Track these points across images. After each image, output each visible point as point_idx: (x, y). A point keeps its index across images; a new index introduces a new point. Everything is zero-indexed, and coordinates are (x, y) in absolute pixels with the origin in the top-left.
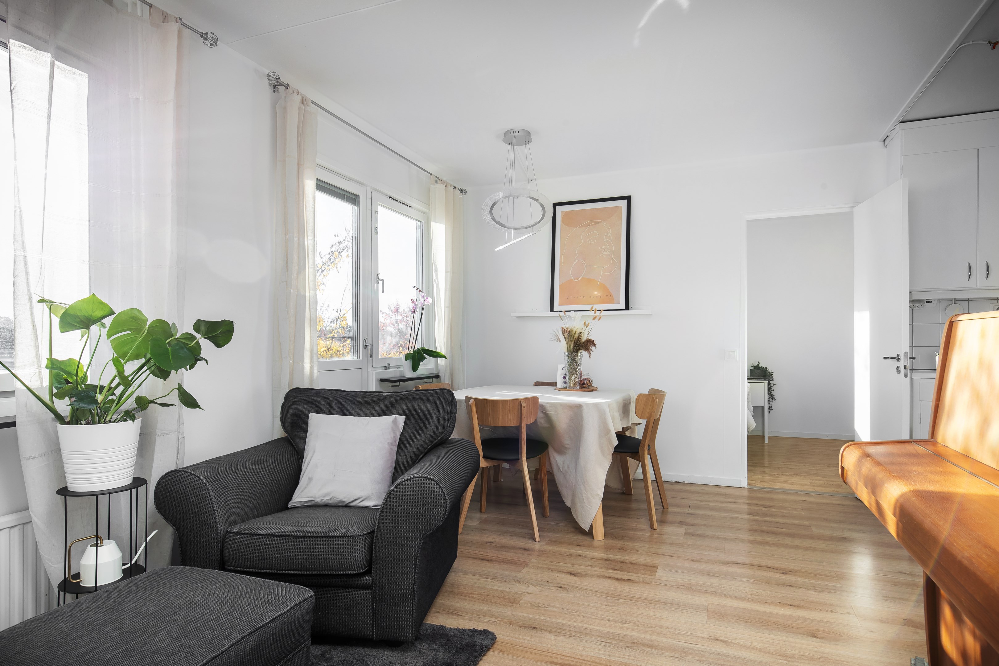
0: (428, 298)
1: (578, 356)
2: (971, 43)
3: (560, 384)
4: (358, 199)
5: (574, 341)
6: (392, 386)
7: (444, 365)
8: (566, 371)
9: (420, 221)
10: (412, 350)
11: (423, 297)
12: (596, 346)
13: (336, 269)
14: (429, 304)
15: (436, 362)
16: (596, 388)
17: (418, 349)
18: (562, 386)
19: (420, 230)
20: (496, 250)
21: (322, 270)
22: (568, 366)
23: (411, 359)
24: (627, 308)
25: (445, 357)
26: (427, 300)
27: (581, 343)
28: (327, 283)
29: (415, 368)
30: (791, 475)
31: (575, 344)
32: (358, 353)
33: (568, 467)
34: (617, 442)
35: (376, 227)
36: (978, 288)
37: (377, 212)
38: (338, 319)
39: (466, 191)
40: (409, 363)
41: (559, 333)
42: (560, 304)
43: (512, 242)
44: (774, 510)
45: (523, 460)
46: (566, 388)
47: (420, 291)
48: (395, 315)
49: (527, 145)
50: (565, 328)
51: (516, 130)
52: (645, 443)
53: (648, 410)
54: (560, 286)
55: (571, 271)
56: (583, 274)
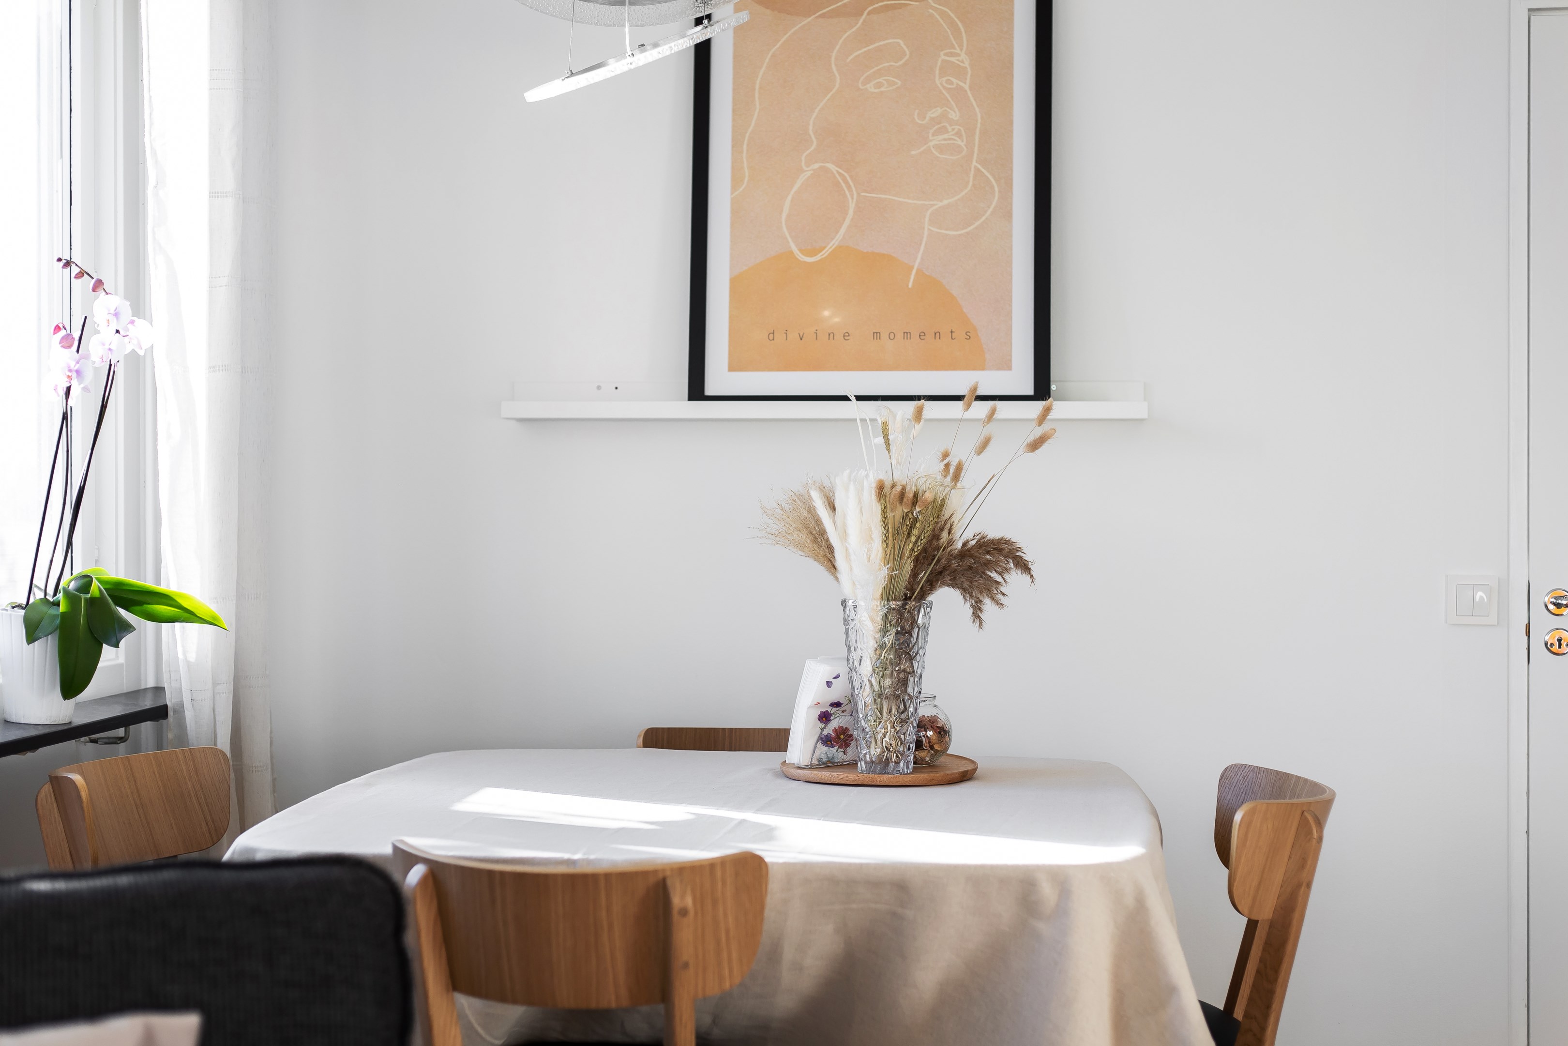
3: (803, 744)
10: (52, 585)
11: (114, 314)
16: (969, 767)
18: (816, 756)
20: (533, 96)
24: (1042, 390)
25: (212, 619)
26: (131, 330)
27: (947, 554)
29: (74, 678)
40: (43, 656)
42: (734, 367)
46: (836, 767)
52: (1263, 1029)
53: (1278, 877)
54: (735, 283)
55: (784, 216)
56: (842, 231)
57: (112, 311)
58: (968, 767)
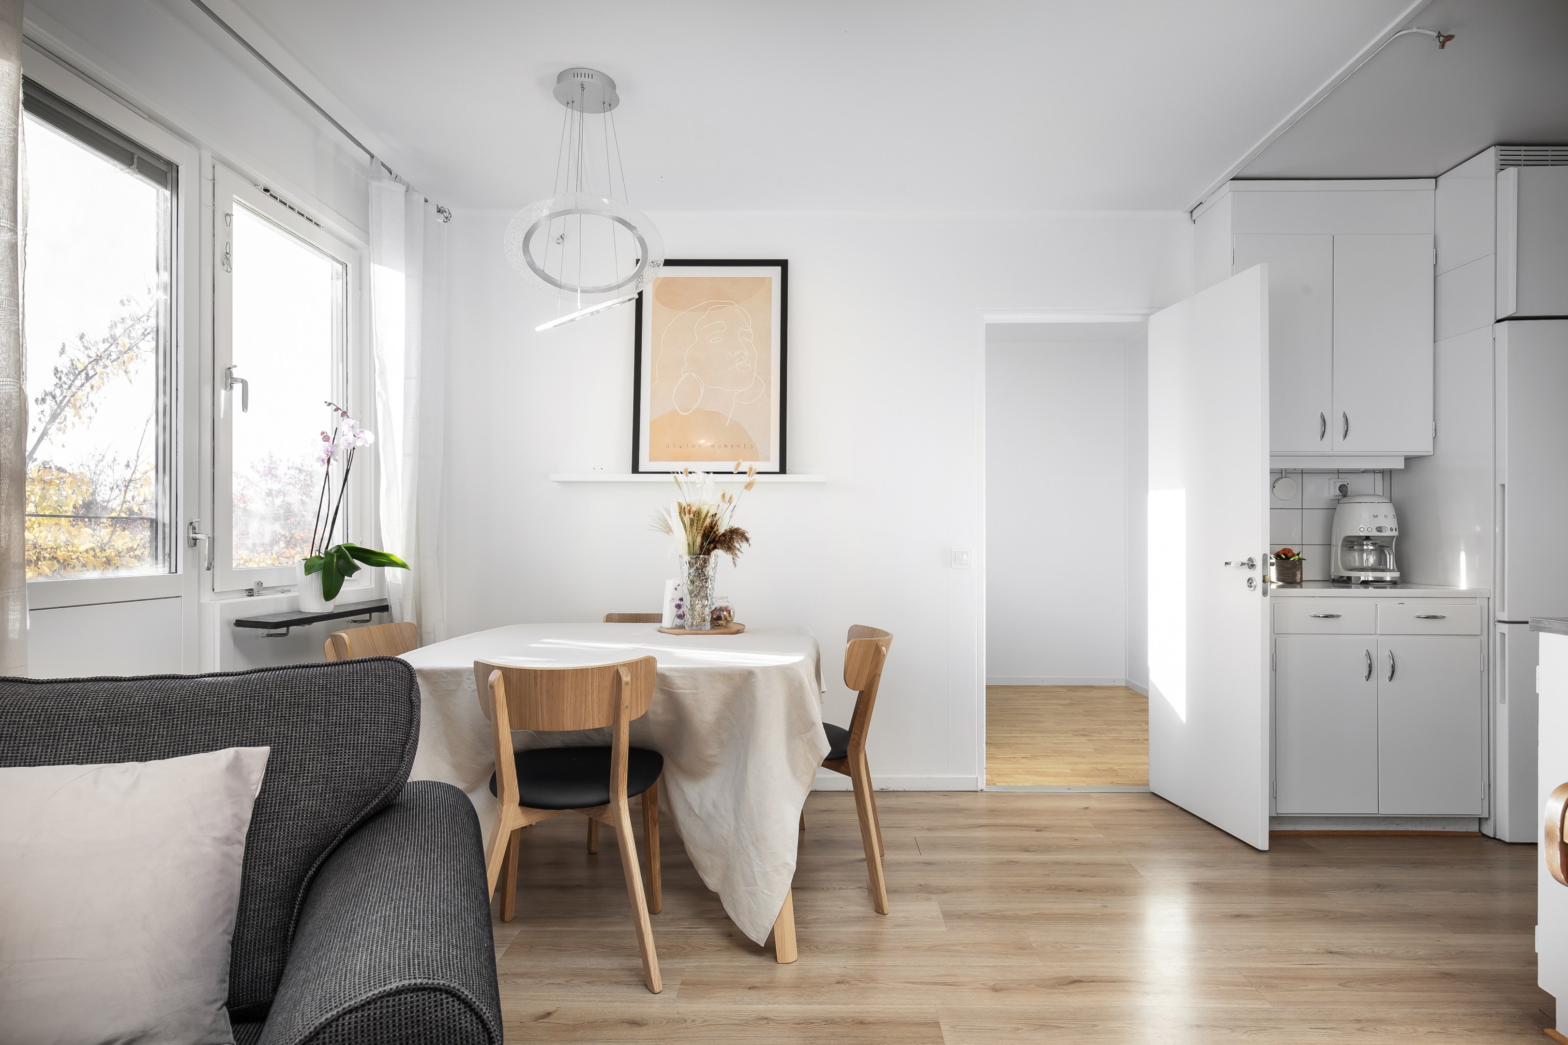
0: (365, 431)
1: (711, 562)
2: (1415, 30)
3: (669, 619)
4: (174, 174)
5: (702, 532)
6: (269, 635)
7: (400, 582)
8: (684, 592)
9: (342, 263)
10: (323, 550)
11: (353, 427)
12: (750, 541)
13: (124, 374)
14: (368, 446)
15: (381, 579)
16: (743, 627)
17: (339, 546)
18: (675, 623)
19: (341, 281)
20: (539, 329)
21: (87, 374)
22: (689, 582)
23: (320, 573)
24: (783, 470)
25: (404, 566)
26: (361, 435)
27: (717, 535)
28: (100, 404)
29: (330, 592)
30: (1034, 757)
31: (705, 536)
32: (171, 557)
33: (715, 805)
34: (830, 749)
35: (227, 253)
36: (1332, 453)
37: (228, 217)
38: (129, 483)
39: (449, 213)
40: (315, 581)
41: (670, 517)
42: (652, 459)
43: (577, 313)
44: (1054, 834)
45: (620, 804)
46: (682, 627)
47: (344, 414)
48: (267, 480)
49: (608, 114)
50: (684, 504)
51: (587, 72)
52: (860, 739)
53: (866, 672)
54: (652, 424)
55: (673, 395)
56: (698, 402)
57: (351, 426)
58: (741, 627)
